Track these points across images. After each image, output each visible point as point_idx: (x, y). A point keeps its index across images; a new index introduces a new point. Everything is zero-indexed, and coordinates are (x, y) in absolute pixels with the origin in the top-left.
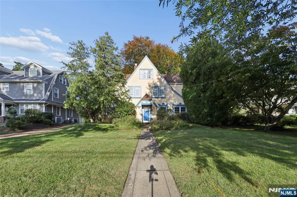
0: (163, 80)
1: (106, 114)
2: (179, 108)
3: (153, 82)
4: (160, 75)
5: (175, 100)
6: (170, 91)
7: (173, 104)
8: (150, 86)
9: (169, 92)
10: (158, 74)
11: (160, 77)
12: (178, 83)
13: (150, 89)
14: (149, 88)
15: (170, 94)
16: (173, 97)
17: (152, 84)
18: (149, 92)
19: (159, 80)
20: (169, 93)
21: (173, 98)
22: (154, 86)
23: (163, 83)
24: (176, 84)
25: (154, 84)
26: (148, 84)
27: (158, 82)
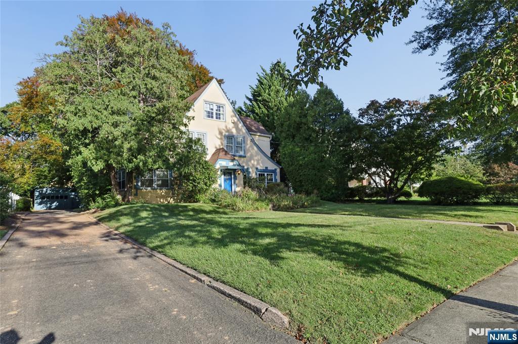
0: (240, 125)
1: (139, 184)
2: (264, 174)
3: (226, 127)
4: (236, 116)
5: (258, 161)
6: (251, 146)
7: (257, 168)
8: (221, 133)
9: (249, 147)
10: (232, 114)
11: (236, 119)
12: (262, 135)
13: (221, 139)
14: (219, 137)
15: (252, 151)
16: (256, 156)
17: (224, 130)
18: (220, 144)
19: (235, 125)
20: (250, 149)
21: (256, 158)
22: (227, 134)
23: (241, 130)
24: (259, 136)
25: (228, 131)
26: (218, 129)
27: (233, 127)
